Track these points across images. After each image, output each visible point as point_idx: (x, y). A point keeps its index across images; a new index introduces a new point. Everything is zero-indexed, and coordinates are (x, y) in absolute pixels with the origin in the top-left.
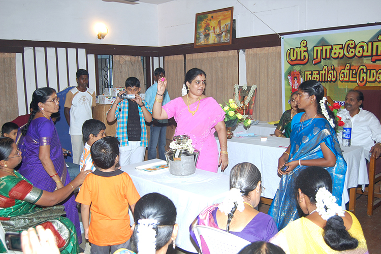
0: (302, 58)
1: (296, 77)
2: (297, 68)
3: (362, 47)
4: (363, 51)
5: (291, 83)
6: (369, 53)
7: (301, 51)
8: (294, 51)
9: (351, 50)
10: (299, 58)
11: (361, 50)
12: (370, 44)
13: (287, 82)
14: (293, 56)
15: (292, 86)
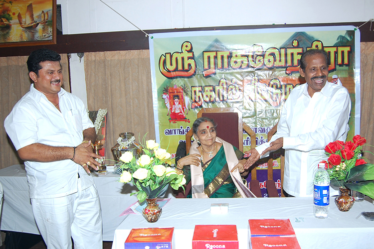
0: (186, 67)
1: (178, 96)
2: (178, 83)
3: (273, 54)
4: (275, 60)
5: (168, 105)
6: (283, 63)
7: (183, 58)
8: (171, 57)
9: (258, 58)
10: (180, 67)
11: (271, 58)
12: (283, 51)
13: (161, 103)
14: (171, 65)
15: (171, 109)
